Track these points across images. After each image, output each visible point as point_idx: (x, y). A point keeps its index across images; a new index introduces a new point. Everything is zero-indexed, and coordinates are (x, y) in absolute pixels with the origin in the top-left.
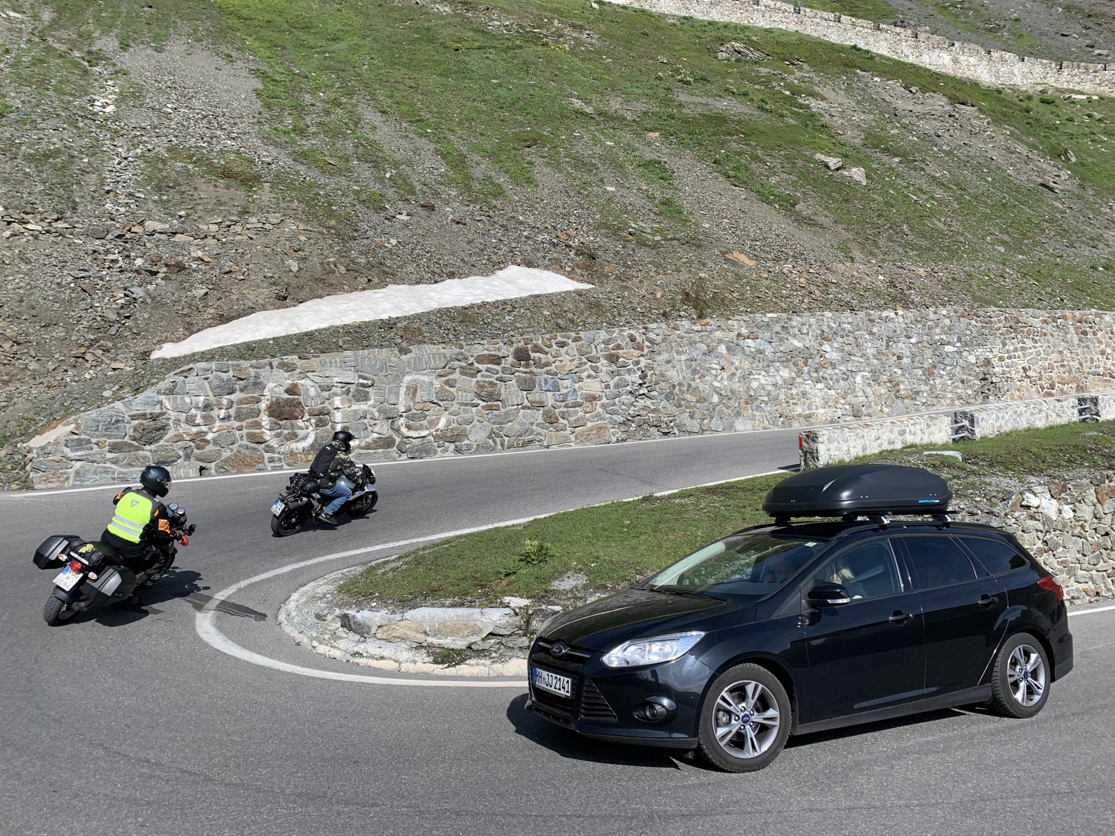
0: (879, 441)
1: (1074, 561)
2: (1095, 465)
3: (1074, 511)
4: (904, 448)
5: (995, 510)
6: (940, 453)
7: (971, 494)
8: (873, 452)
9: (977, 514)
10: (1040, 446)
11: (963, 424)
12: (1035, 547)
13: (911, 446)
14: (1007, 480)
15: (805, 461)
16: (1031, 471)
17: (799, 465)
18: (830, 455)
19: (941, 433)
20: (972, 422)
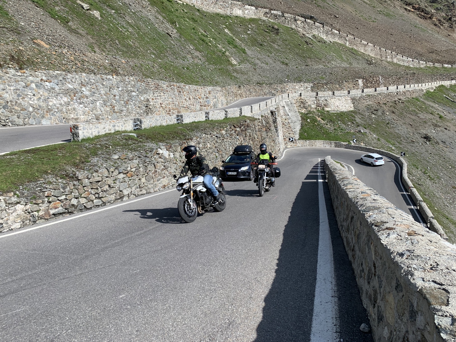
0: (105, 129)
1: (174, 172)
2: (181, 139)
3: (174, 155)
4: (115, 132)
5: (148, 155)
6: (128, 134)
7: (139, 150)
8: (102, 134)
9: (141, 157)
10: (163, 132)
11: (137, 123)
12: (161, 168)
13: (118, 131)
14: (152, 144)
15: (73, 137)
16: (161, 141)
17: (71, 140)
18: (84, 135)
19: (129, 126)
20: (141, 122)
